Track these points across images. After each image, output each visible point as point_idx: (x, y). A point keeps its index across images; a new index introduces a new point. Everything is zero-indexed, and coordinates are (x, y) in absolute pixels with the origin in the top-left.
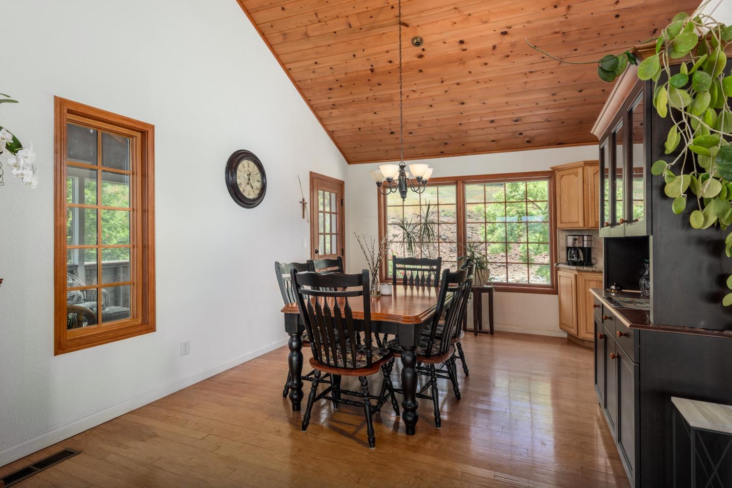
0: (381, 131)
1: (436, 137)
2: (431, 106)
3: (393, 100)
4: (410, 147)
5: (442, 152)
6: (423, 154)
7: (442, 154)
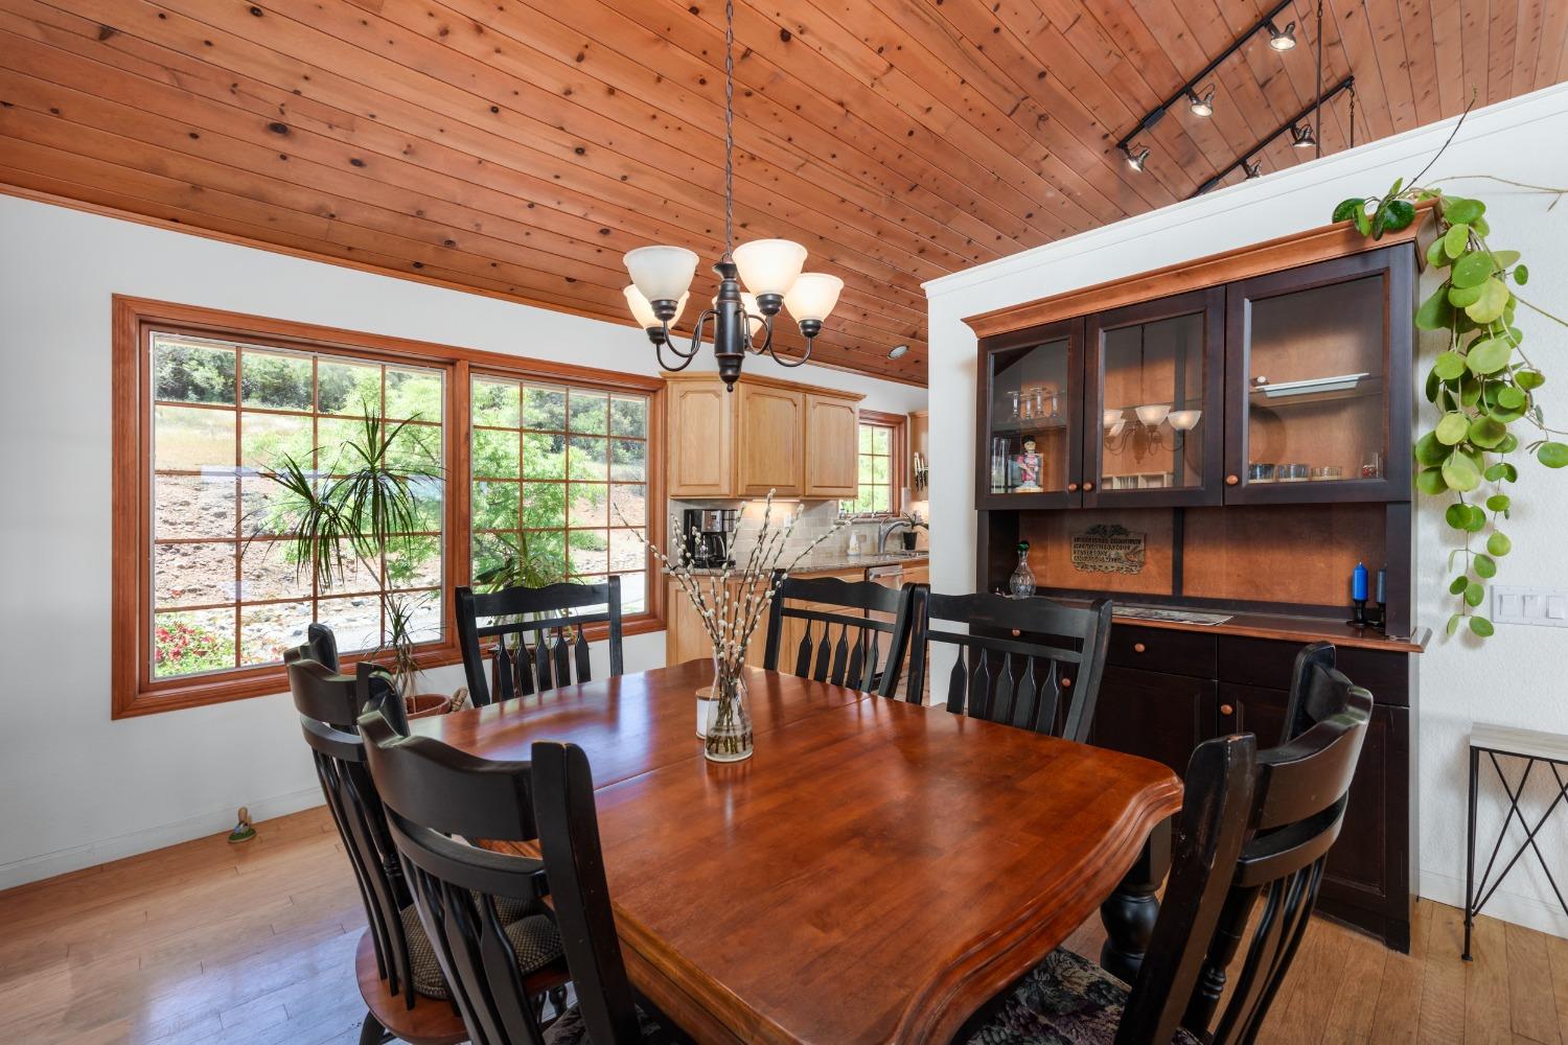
0: (228, 97)
1: (434, 213)
2: (495, 110)
3: (379, 8)
4: (318, 211)
5: (418, 265)
6: (350, 249)
7: (417, 270)
